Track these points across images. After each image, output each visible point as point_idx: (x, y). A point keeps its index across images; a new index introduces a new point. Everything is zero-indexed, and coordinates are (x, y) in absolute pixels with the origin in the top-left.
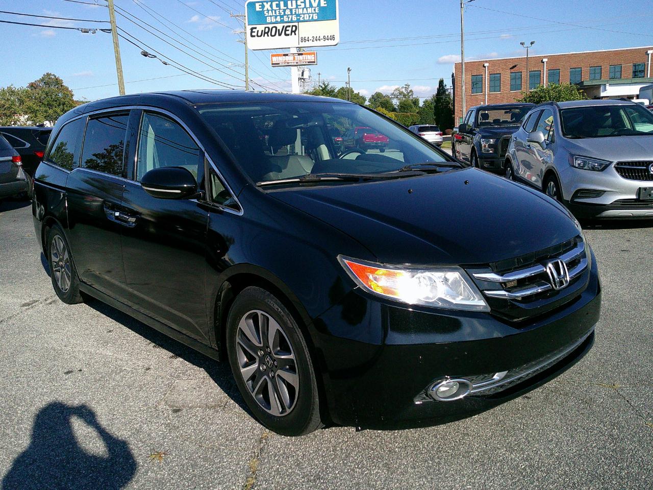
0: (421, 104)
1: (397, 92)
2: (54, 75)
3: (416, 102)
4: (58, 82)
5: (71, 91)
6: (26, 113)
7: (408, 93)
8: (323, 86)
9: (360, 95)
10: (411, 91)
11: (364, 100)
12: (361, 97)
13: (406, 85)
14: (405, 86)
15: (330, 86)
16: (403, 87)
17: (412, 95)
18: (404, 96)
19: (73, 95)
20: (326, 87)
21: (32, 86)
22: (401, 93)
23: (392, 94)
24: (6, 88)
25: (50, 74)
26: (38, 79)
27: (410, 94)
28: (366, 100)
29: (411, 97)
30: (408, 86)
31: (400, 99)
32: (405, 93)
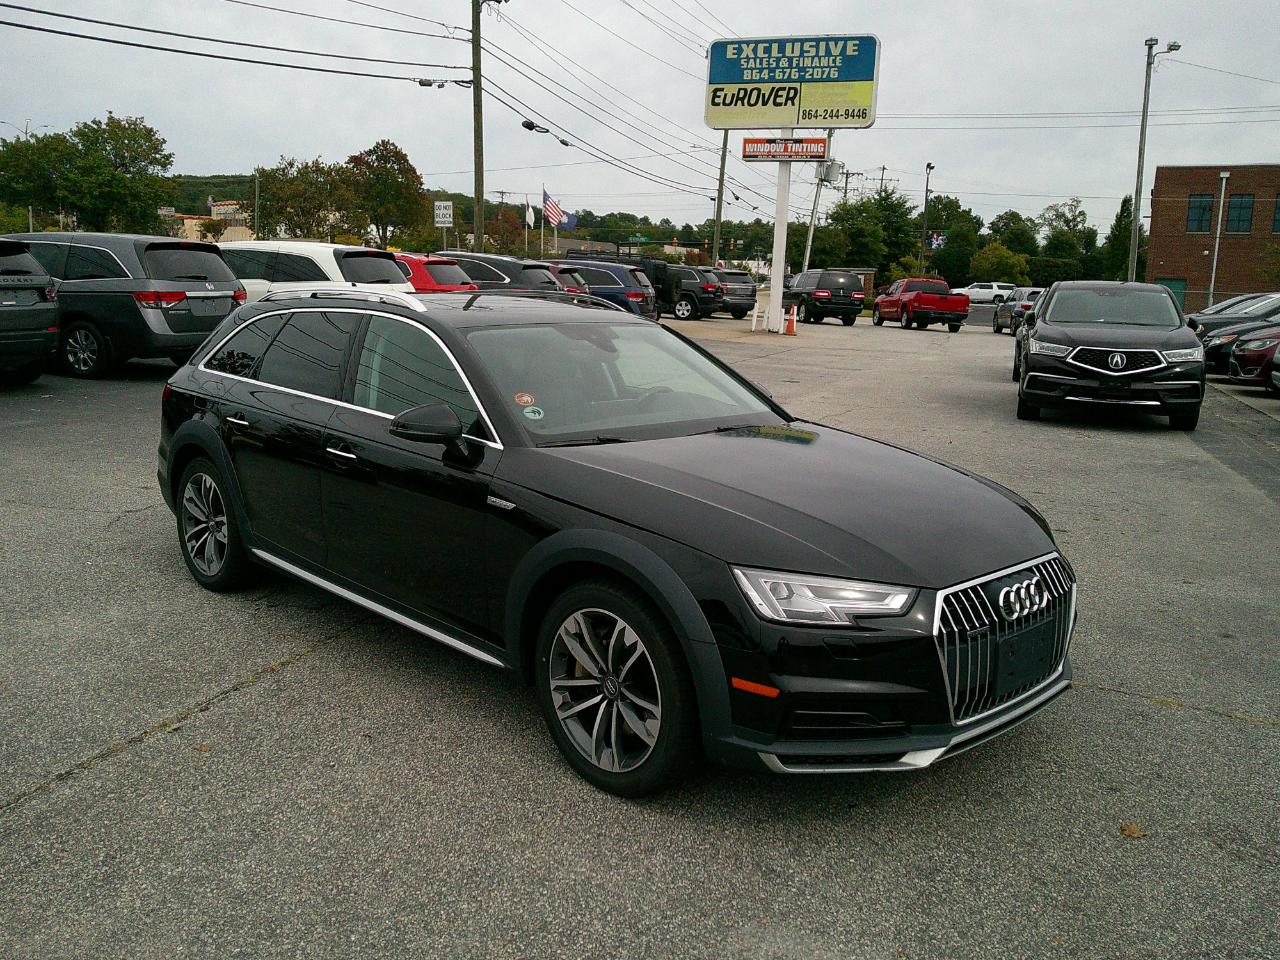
0: (1100, 241)
1: (1051, 214)
2: (393, 144)
3: (1091, 235)
4: (400, 157)
5: (418, 178)
6: (339, 210)
7: (1074, 219)
8: (883, 194)
9: (973, 214)
10: (1082, 213)
11: (979, 224)
12: (975, 218)
13: (1073, 200)
14: (1070, 203)
15: (895, 196)
16: (1065, 205)
17: (1084, 221)
18: (1067, 222)
19: (422, 184)
20: (888, 196)
21: (354, 159)
22: (1060, 216)
23: (1042, 216)
24: (310, 164)
25: (388, 143)
26: (367, 149)
27: (1079, 219)
28: (983, 225)
29: (1080, 226)
30: (1079, 202)
31: (1054, 228)
32: (1069, 216)
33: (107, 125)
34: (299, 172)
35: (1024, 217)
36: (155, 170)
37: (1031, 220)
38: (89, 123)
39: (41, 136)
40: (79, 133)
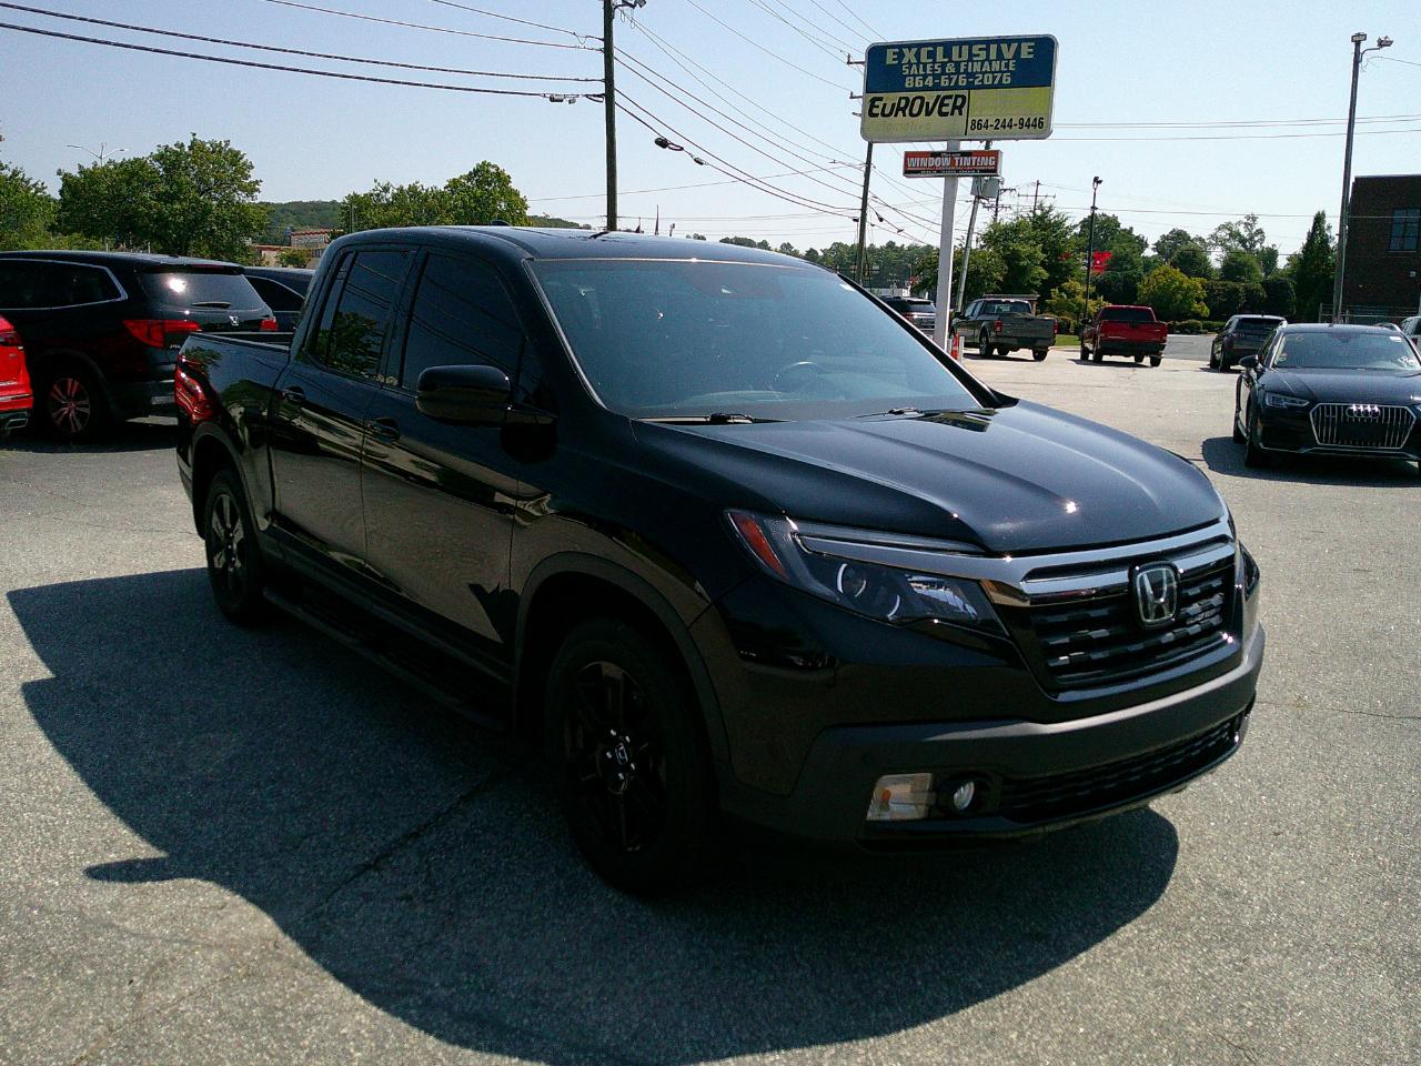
0: (1282, 263)
1: (1224, 234)
2: (493, 167)
3: (1271, 255)
4: (502, 179)
5: (523, 202)
7: (1251, 238)
8: (1039, 212)
9: (1135, 233)
10: (1260, 232)
11: (1142, 244)
12: (1138, 237)
13: (1248, 218)
14: (1245, 220)
15: (1054, 213)
16: (1239, 223)
17: (1262, 240)
18: (1243, 241)
19: (526, 209)
20: (1045, 214)
21: (454, 184)
22: (1235, 235)
23: (1212, 237)
24: (406, 187)
25: (489, 165)
26: (467, 173)
27: (1256, 238)
28: (1147, 245)
29: (1258, 246)
30: (1254, 219)
31: (1228, 248)
32: (1245, 234)
33: (190, 148)
34: (394, 196)
35: (1192, 237)
36: (241, 197)
37: (1201, 239)
38: (172, 146)
39: (119, 161)
40: (160, 158)
